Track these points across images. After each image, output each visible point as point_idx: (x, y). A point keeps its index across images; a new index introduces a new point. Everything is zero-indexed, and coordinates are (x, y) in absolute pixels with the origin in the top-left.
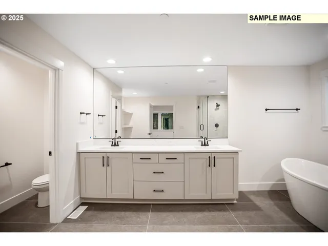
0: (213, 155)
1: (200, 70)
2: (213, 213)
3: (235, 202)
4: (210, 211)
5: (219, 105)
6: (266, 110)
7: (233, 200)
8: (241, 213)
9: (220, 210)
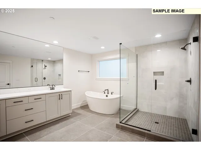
0: (61, 93)
1: (47, 46)
2: (64, 122)
3: (70, 115)
4: (62, 122)
5: (46, 66)
6: (79, 71)
7: (69, 114)
8: (75, 118)
9: (66, 120)
